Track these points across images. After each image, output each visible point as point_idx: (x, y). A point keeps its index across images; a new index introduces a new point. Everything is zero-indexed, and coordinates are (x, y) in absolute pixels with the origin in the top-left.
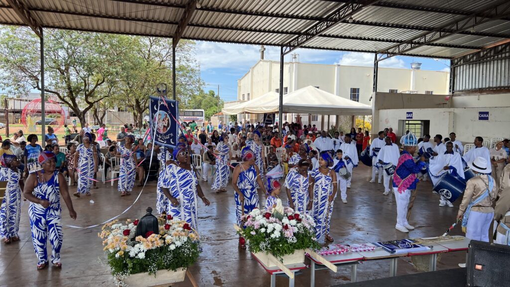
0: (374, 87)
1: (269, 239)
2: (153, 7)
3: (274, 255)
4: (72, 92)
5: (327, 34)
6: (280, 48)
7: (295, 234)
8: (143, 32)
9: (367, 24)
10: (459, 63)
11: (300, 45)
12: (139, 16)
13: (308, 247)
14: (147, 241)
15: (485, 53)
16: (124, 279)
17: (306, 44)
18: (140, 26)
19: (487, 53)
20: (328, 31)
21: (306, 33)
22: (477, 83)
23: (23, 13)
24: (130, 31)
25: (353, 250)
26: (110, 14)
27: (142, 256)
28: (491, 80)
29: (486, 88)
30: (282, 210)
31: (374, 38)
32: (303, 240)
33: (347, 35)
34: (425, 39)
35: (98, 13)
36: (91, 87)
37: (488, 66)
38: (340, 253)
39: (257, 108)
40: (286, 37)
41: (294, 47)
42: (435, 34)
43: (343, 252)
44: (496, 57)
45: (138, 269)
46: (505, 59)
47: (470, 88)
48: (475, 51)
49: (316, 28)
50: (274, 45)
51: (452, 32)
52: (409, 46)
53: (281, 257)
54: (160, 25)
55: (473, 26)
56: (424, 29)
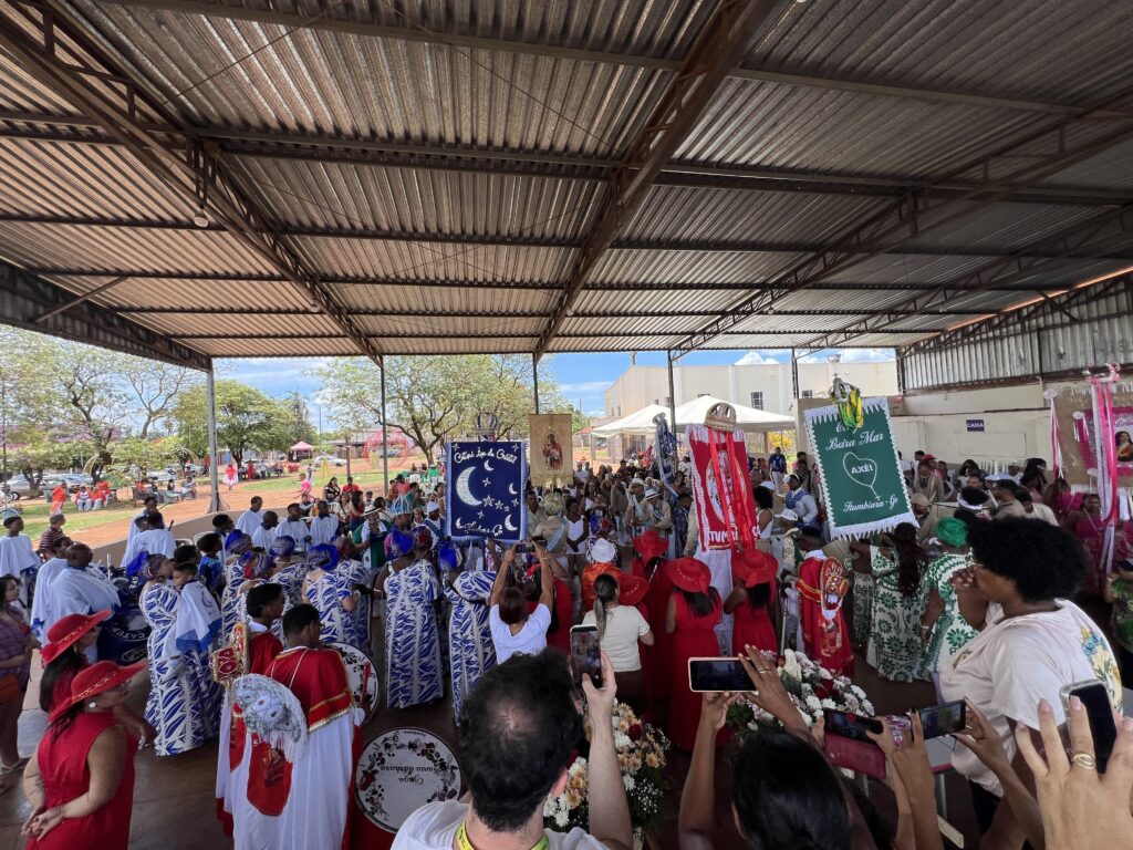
0: (795, 392)
2: (510, 319)
4: (416, 424)
6: (666, 353)
10: (908, 353)
11: (695, 348)
12: (493, 332)
15: (948, 336)
18: (494, 344)
19: (951, 337)
20: (735, 327)
22: (940, 377)
23: (360, 342)
26: (459, 332)
28: (962, 371)
29: (955, 384)
31: (792, 330)
34: (866, 326)
35: (445, 333)
36: (438, 418)
37: (955, 353)
40: (674, 339)
41: (687, 350)
42: (881, 318)
44: (966, 340)
46: (981, 343)
48: (932, 335)
49: (718, 325)
50: (659, 350)
51: (909, 313)
52: (842, 336)
54: (518, 339)
55: (942, 303)
56: (865, 312)
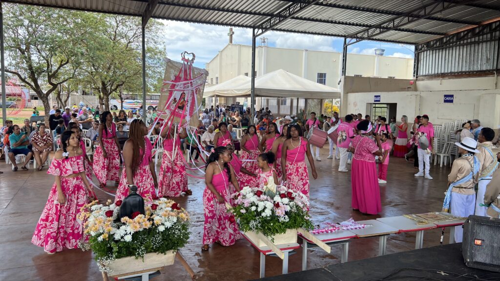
0: (343, 71)
1: (260, 218)
3: (264, 234)
4: (34, 73)
5: (300, 16)
6: (252, 30)
7: (286, 213)
8: (111, 9)
9: (339, 7)
10: (423, 49)
11: (272, 28)
13: (301, 227)
14: (134, 222)
15: (448, 39)
16: (108, 264)
17: (278, 27)
18: (107, 3)
19: (450, 39)
20: (301, 13)
21: (279, 15)
22: (440, 68)
24: (97, 8)
25: (345, 228)
27: (128, 238)
28: (453, 65)
29: (448, 73)
30: (274, 188)
31: (345, 21)
32: (296, 219)
33: (319, 17)
34: (394, 24)
36: (54, 68)
37: (451, 51)
38: (331, 231)
39: (228, 90)
40: (258, 18)
41: (266, 29)
42: (403, 19)
43: (334, 230)
44: (459, 43)
45: (125, 253)
46: (467, 45)
47: (433, 73)
48: (438, 37)
49: (289, 10)
50: (247, 26)
51: (419, 17)
52: (378, 31)
53: (272, 236)
54: (129, 2)
55: (441, 11)
56: (393, 13)
